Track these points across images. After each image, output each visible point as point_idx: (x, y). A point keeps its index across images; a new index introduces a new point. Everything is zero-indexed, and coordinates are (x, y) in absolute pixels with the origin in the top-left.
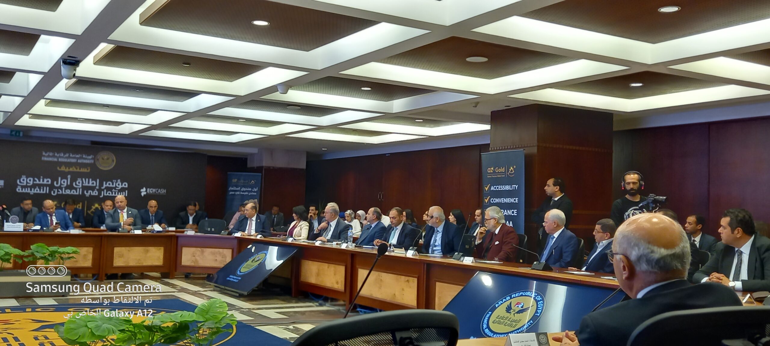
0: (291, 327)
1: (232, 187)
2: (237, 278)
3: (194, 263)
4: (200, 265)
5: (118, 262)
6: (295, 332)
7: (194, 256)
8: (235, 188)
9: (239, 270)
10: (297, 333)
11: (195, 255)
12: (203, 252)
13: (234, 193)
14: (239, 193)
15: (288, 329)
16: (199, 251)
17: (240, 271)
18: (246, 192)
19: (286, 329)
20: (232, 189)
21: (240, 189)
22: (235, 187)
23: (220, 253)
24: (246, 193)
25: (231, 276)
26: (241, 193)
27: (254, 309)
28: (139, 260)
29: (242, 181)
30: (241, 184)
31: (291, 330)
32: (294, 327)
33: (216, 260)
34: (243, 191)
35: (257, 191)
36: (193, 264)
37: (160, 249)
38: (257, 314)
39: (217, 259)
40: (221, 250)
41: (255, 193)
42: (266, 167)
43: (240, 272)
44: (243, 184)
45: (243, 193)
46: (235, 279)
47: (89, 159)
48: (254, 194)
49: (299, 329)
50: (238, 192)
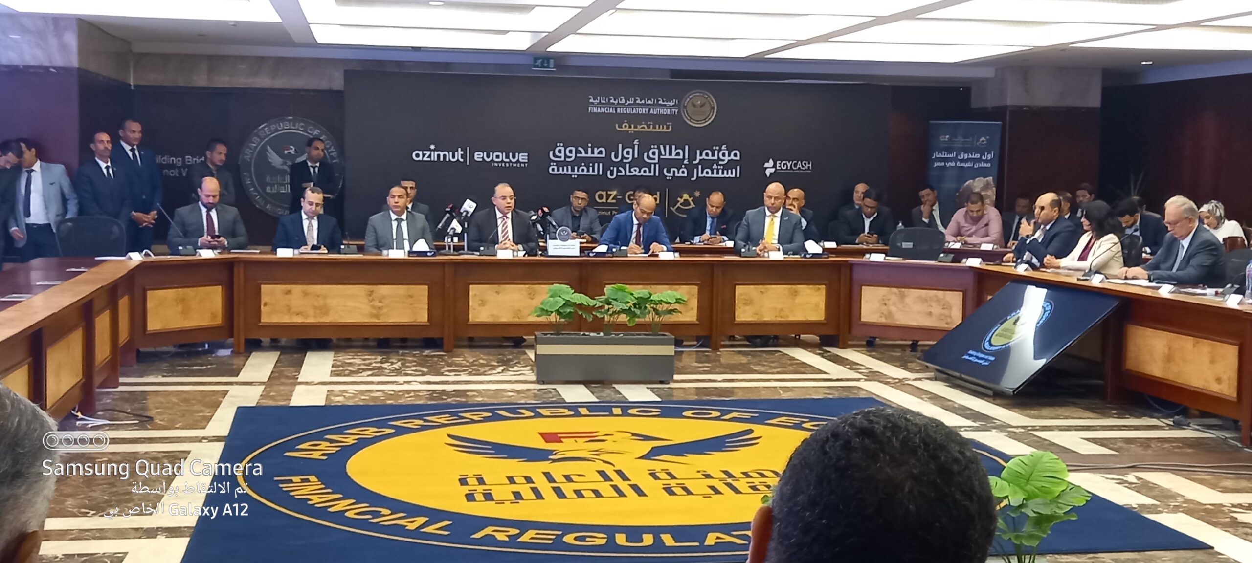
0: (1131, 477)
1: (940, 152)
2: (986, 357)
3: (886, 319)
4: (898, 322)
5: (743, 314)
6: (1145, 490)
7: (885, 304)
8: (946, 153)
9: (988, 339)
10: (1149, 494)
11: (886, 302)
12: (903, 297)
13: (943, 164)
14: (953, 164)
15: (1126, 482)
16: (896, 294)
17: (990, 341)
18: (969, 163)
19: (1122, 482)
20: (939, 156)
21: (956, 156)
22: (945, 151)
23: (938, 301)
24: (969, 165)
25: (971, 352)
26: (958, 164)
27: (1034, 428)
28: (781, 310)
29: (960, 139)
30: (959, 146)
31: (1134, 486)
32: (1139, 479)
33: (931, 312)
34: (962, 161)
35: (991, 159)
36: (883, 320)
37: (819, 289)
38: (1046, 442)
39: (932, 310)
40: (940, 294)
41: (987, 163)
42: (1013, 106)
43: (991, 345)
44: (962, 146)
45: (963, 165)
46: (982, 359)
47: (670, 107)
48: (985, 165)
49: (1151, 485)
50: (951, 162)
